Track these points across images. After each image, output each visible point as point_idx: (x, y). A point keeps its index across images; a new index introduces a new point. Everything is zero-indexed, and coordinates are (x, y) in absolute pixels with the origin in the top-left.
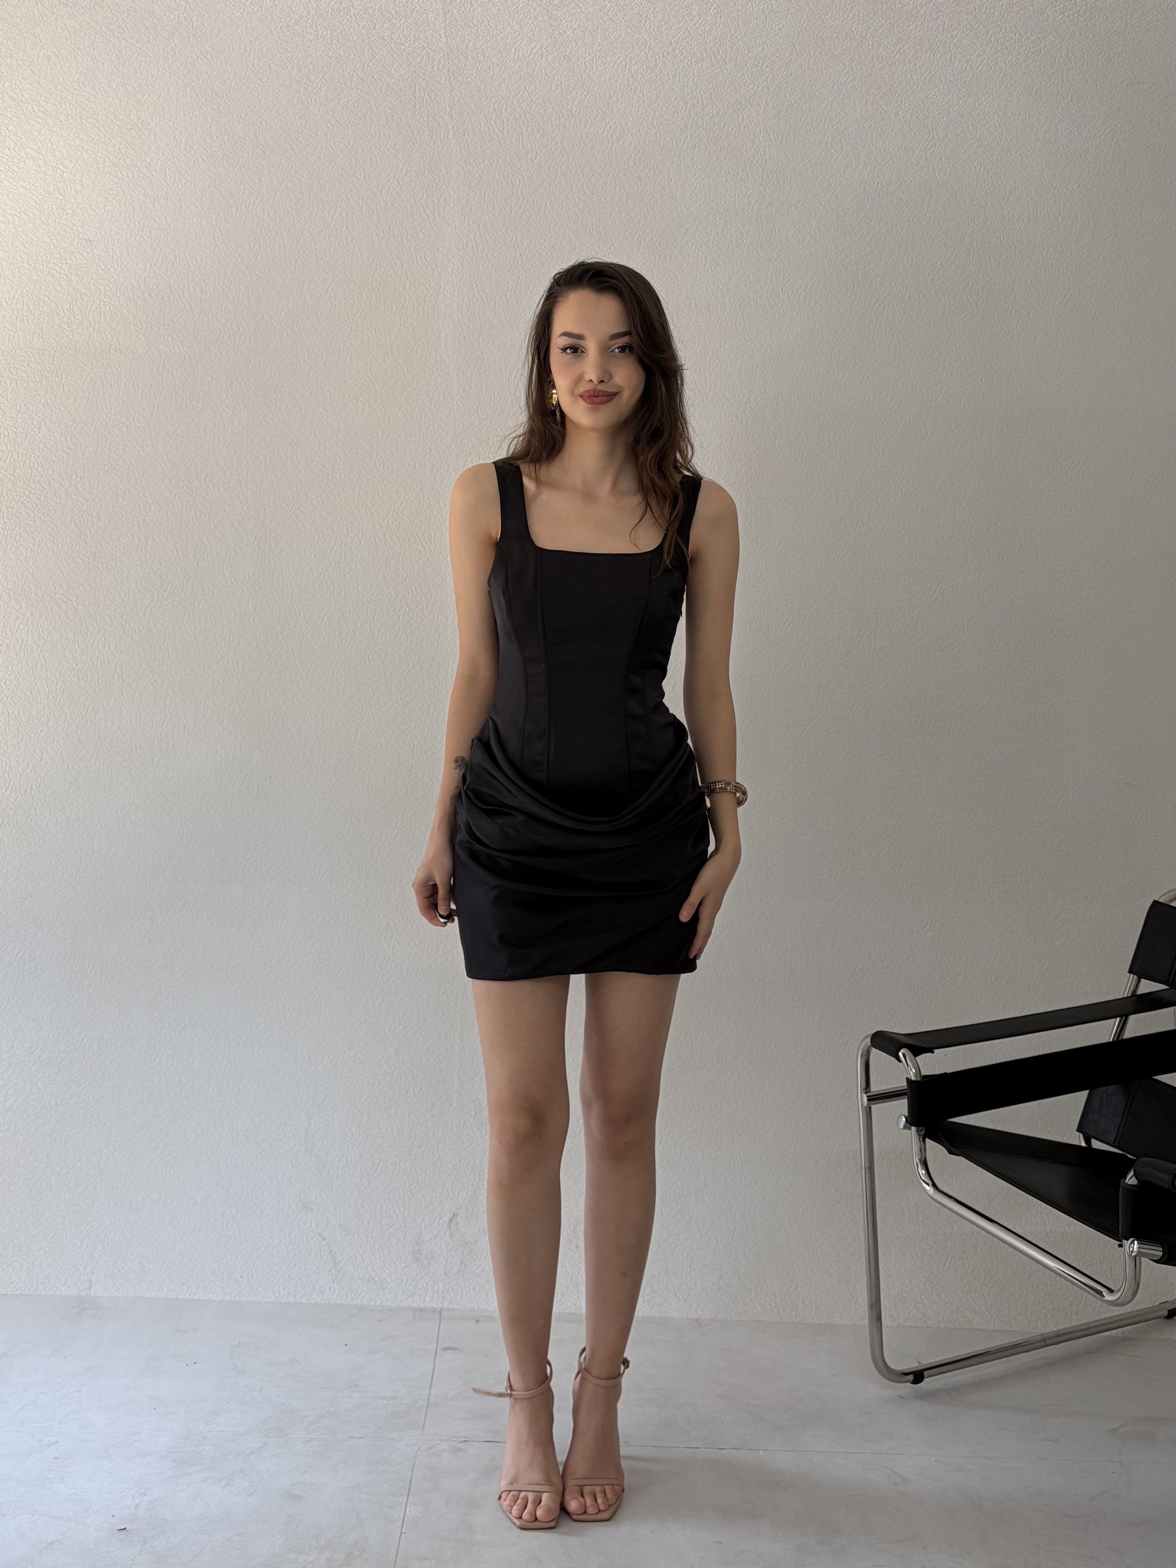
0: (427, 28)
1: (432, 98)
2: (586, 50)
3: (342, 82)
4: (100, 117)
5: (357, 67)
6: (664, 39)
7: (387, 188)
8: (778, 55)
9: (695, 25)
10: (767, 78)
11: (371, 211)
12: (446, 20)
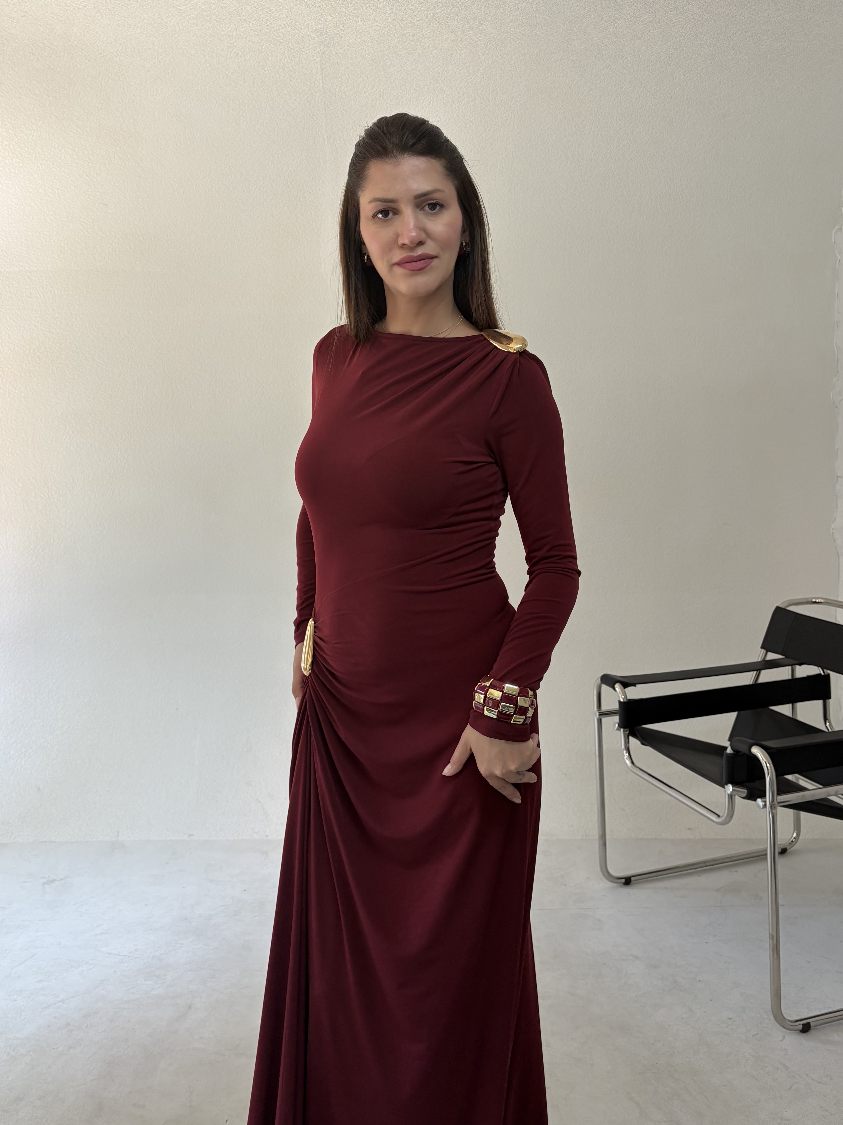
0: (311, 78)
1: (315, 119)
2: (407, 93)
3: (260, 109)
4: (111, 130)
5: (269, 100)
6: (453, 87)
7: (287, 173)
8: (520, 97)
9: (471, 78)
10: (514, 110)
11: (278, 187)
12: (322, 73)
